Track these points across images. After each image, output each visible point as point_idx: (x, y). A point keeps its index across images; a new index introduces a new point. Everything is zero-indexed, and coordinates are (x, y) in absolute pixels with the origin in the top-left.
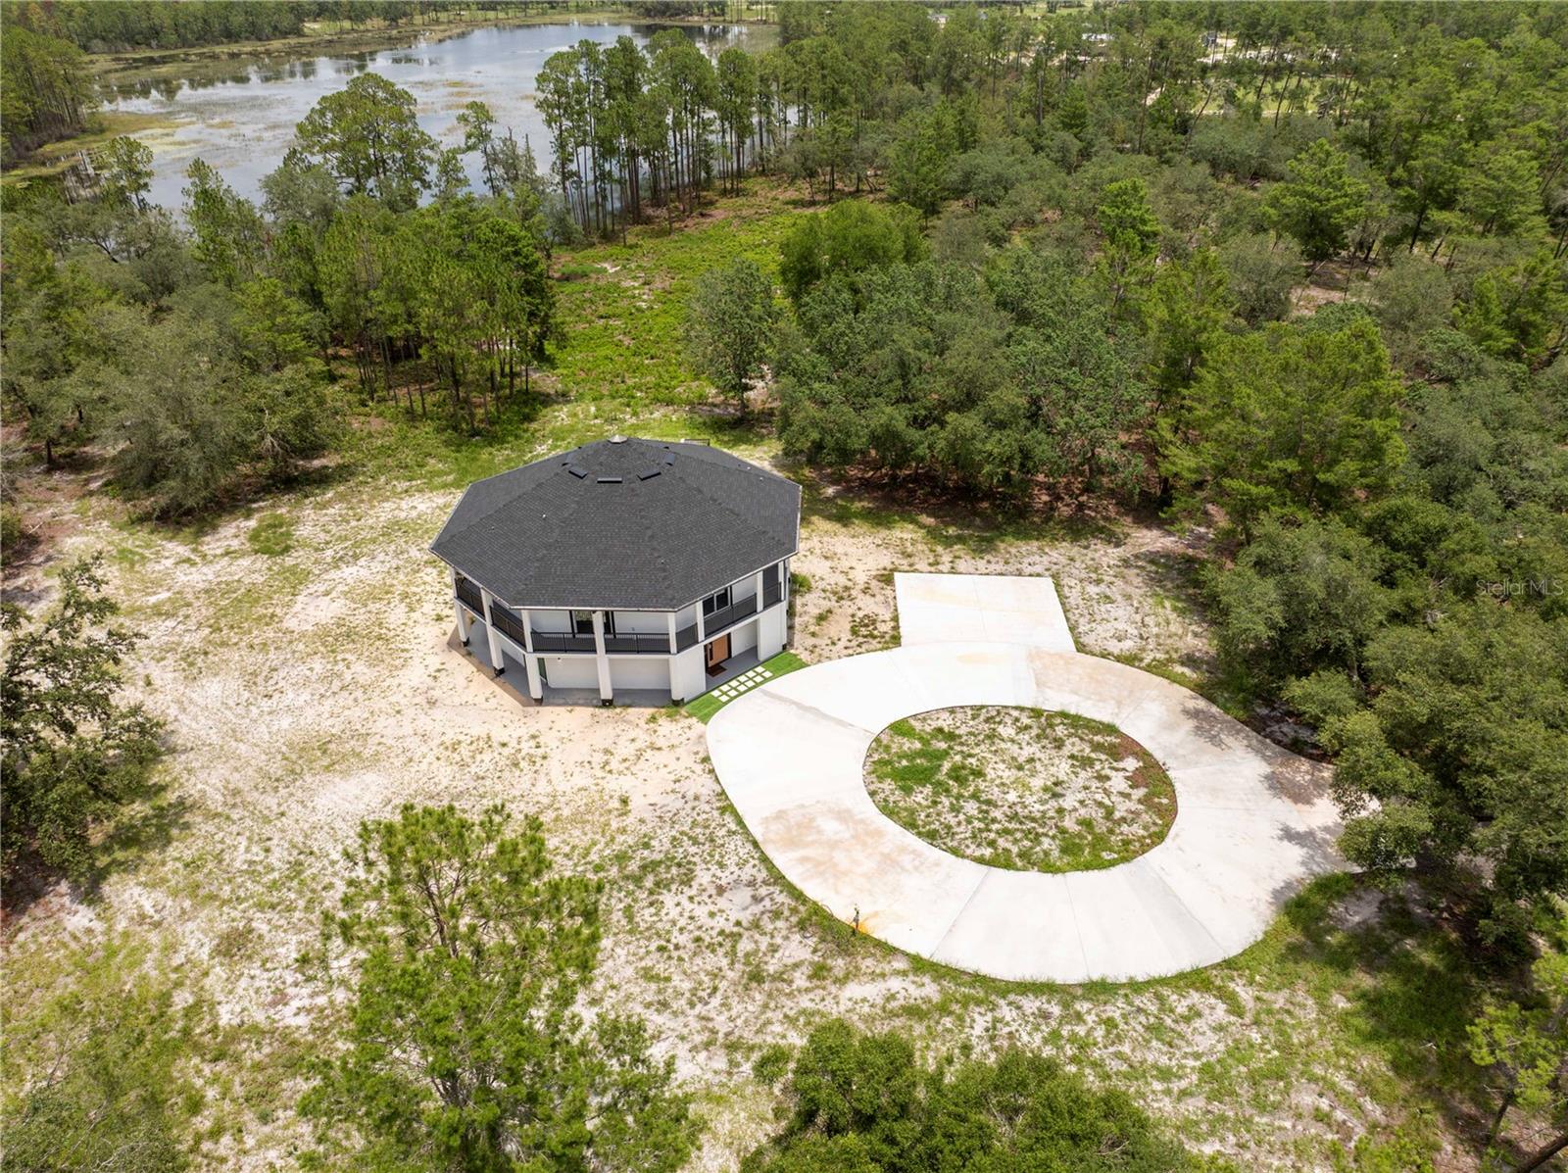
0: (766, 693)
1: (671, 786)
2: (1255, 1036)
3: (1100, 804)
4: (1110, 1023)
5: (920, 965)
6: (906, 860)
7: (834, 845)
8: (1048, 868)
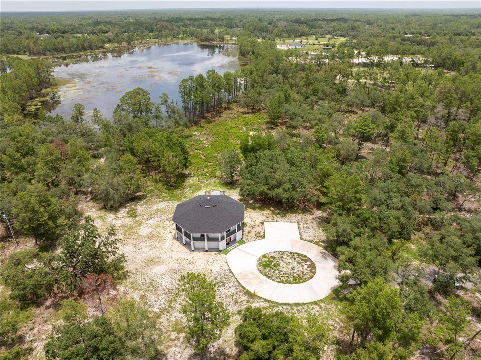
0: (238, 249)
1: (220, 268)
2: (324, 312)
3: (301, 271)
4: (298, 310)
5: (266, 300)
6: (264, 282)
7: (251, 279)
8: (290, 283)
